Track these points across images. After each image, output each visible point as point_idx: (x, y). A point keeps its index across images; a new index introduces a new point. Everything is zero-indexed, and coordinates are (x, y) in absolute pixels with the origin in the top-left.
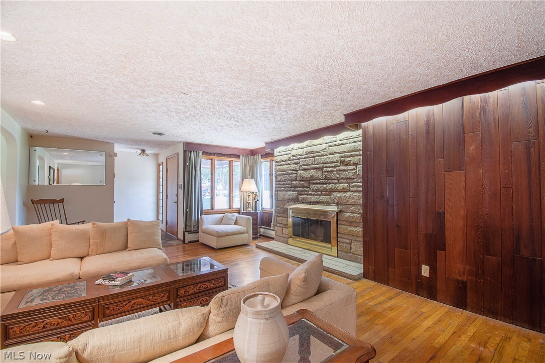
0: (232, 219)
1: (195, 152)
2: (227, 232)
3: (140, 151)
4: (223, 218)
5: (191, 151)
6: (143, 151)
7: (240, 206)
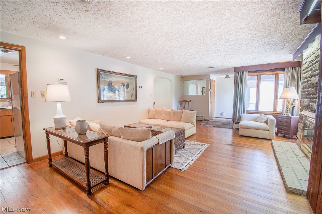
0: (263, 119)
1: (241, 72)
2: (247, 126)
3: (226, 76)
4: (258, 117)
5: (238, 73)
6: (227, 75)
7: (283, 110)
